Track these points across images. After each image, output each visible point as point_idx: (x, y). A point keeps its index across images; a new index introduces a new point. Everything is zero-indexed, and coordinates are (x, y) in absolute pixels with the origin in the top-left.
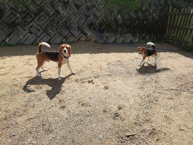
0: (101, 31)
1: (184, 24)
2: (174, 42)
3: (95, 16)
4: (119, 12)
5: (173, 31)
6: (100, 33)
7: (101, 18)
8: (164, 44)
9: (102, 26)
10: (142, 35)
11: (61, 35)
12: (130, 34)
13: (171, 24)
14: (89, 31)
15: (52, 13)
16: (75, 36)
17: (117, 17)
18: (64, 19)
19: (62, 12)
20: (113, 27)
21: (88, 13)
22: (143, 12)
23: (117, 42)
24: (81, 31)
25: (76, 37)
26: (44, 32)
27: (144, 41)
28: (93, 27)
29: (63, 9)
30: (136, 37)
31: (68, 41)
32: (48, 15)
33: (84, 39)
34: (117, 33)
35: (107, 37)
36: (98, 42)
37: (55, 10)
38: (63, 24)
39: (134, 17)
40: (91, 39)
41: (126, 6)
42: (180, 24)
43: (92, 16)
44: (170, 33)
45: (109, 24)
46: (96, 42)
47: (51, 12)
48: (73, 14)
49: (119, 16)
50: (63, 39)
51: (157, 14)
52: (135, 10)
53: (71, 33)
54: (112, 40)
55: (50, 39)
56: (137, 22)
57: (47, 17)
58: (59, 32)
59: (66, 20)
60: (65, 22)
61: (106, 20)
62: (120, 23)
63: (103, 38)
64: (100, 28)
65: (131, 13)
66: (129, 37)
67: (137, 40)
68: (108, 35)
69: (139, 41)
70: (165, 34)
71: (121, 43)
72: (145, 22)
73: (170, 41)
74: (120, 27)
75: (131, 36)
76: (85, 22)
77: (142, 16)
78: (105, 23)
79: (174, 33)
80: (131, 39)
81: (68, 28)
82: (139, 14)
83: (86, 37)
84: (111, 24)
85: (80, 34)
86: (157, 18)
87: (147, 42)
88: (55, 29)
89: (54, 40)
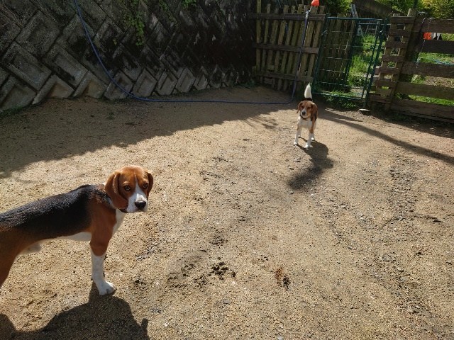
0: (114, 65)
1: (293, 44)
2: (277, 84)
3: (88, 17)
4: (153, 8)
5: (270, 58)
6: (111, 71)
7: (105, 26)
8: (259, 89)
9: (114, 48)
10: (213, 70)
12: (186, 70)
13: (265, 41)
14: (78, 65)
16: (32, 88)
17: (150, 22)
20: (144, 51)
21: (63, 8)
22: (208, 10)
23: (161, 93)
24: (48, 67)
25: (38, 88)
27: (219, 85)
28: (87, 52)
30: (201, 76)
33: (66, 94)
34: (156, 67)
35: (134, 82)
36: (112, 98)
39: (190, 22)
40: (86, 89)
42: (284, 43)
43: (78, 19)
44: (263, 63)
45: (132, 42)
46: (103, 98)
48: (12, 9)
49: (155, 20)
51: (235, 18)
52: (190, 4)
53: (18, 78)
54: (147, 88)
56: (198, 35)
61: (123, 30)
62: (159, 39)
63: (122, 85)
64: (109, 55)
65: (181, 13)
66: (186, 79)
68: (133, 74)
69: (209, 87)
70: (255, 64)
71: (171, 94)
72: (214, 38)
73: (267, 81)
74: (162, 52)
75: (192, 75)
76: (58, 36)
77: (205, 20)
78: (120, 41)
79: (273, 64)
80: (192, 81)
82: (200, 16)
83: (72, 86)
84: (137, 44)
85: (49, 77)
86: (235, 26)
87: (224, 86)
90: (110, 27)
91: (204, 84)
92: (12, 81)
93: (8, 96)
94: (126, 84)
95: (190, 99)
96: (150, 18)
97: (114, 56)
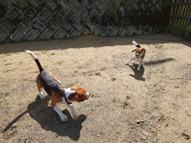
0: (104, 24)
2: (177, 33)
3: (98, 9)
4: (122, 4)
5: (176, 21)
6: (103, 27)
7: (103, 11)
9: (105, 19)
10: (146, 27)
12: (133, 27)
13: (174, 14)
14: (92, 24)
15: (54, 8)
16: (78, 31)
17: (120, 9)
19: (64, 6)
20: (116, 20)
21: (90, 7)
23: (120, 35)
24: (84, 25)
25: (80, 31)
26: (47, 27)
27: (147, 33)
28: (96, 20)
29: (65, 3)
30: (139, 29)
31: (71, 36)
32: (50, 10)
33: (87, 33)
34: (120, 25)
35: (110, 30)
36: (102, 35)
37: (57, 4)
38: (66, 18)
39: (137, 8)
40: (94, 32)
42: (183, 14)
43: (94, 10)
44: (172, 24)
45: (112, 17)
46: (99, 35)
47: (53, 6)
48: (76, 8)
49: (122, 8)
50: (67, 34)
51: (160, 5)
52: (138, 2)
53: (75, 27)
54: (115, 32)
55: (53, 34)
56: (140, 13)
57: (50, 12)
58: (62, 27)
59: (69, 14)
60: (67, 16)
61: (109, 13)
62: (122, 15)
63: (106, 31)
64: (103, 21)
65: (134, 5)
66: (132, 30)
67: (140, 32)
68: (110, 28)
69: (142, 33)
70: (168, 24)
71: (125, 35)
72: (148, 14)
73: (173, 32)
74: (123, 20)
75: (135, 28)
76: (88, 15)
77: (144, 7)
78: (108, 16)
79: (177, 24)
80: (134, 31)
81: (71, 22)
82: (142, 6)
83: (89, 31)
84: (114, 17)
85: (83, 28)
86: (160, 9)
87: (150, 33)
88: (58, 24)
89: (57, 35)
90: (105, 12)
92: (73, 29)
93: (71, 33)
94: (107, 31)
96: (120, 7)
97: (104, 22)
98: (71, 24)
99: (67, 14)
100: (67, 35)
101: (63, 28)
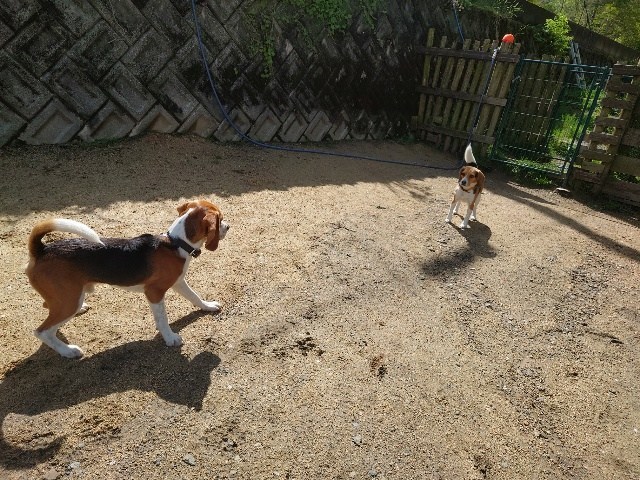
0: (231, 99)
1: (472, 90)
2: (443, 142)
3: (208, 39)
4: (289, 32)
5: (438, 107)
6: (226, 106)
7: (227, 51)
8: (419, 147)
9: (234, 78)
10: (357, 116)
11: (72, 109)
12: (321, 113)
13: (434, 84)
14: (188, 96)
15: (26, 15)
16: (132, 117)
17: (282, 50)
18: (83, 41)
19: (71, 10)
20: (271, 84)
21: (180, 27)
22: (360, 40)
23: (286, 138)
24: (154, 94)
25: (138, 118)
27: (363, 137)
28: (201, 81)
30: (340, 123)
31: (101, 135)
32: (8, 20)
33: (169, 128)
34: (282, 106)
35: (253, 122)
36: (223, 139)
38: (79, 63)
39: (334, 53)
40: (194, 126)
41: (311, 13)
42: (459, 88)
43: (195, 41)
44: (428, 114)
45: (257, 73)
46: (213, 138)
48: (122, 23)
49: (289, 48)
50: (82, 128)
51: (396, 51)
52: (336, 31)
53: (116, 103)
54: (268, 131)
55: (18, 126)
56: (342, 71)
58: (59, 98)
59: (91, 47)
60: (84, 54)
61: (248, 57)
62: (291, 72)
63: (237, 124)
64: (226, 86)
65: (324, 41)
66: (319, 123)
68: (253, 112)
69: (348, 137)
70: (416, 114)
71: (298, 142)
72: (364, 75)
73: (431, 137)
74: (292, 88)
75: (328, 120)
76: (170, 59)
77: (354, 51)
78: (243, 71)
79: (442, 115)
80: (327, 128)
81: (99, 80)
82: (348, 46)
83: (176, 119)
84: (262, 76)
85: (153, 107)
86: (394, 62)
87: (369, 138)
88: (44, 84)
89: (38, 132)
90: (233, 52)
91: (343, 133)
92: (110, 107)
93: (102, 124)
94: (243, 124)
95: (321, 150)
96: (283, 45)
97: (232, 89)
98: (103, 89)
99: (83, 44)
100: (85, 132)
101: (63, 101)
